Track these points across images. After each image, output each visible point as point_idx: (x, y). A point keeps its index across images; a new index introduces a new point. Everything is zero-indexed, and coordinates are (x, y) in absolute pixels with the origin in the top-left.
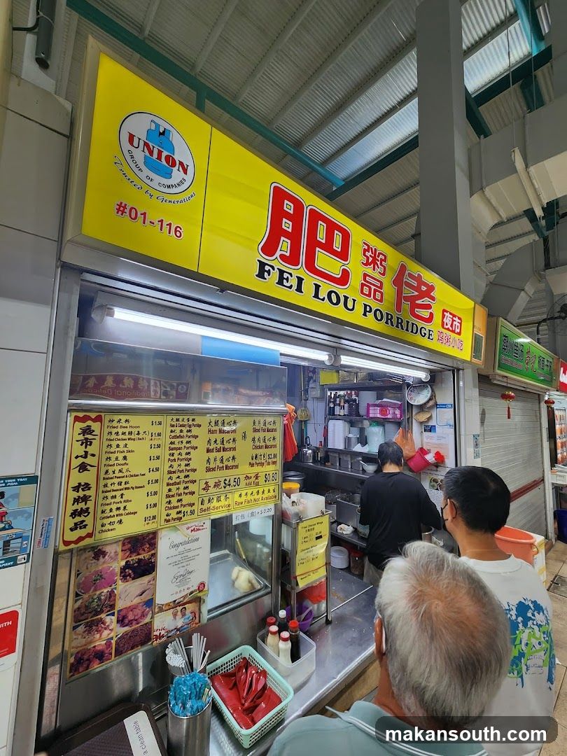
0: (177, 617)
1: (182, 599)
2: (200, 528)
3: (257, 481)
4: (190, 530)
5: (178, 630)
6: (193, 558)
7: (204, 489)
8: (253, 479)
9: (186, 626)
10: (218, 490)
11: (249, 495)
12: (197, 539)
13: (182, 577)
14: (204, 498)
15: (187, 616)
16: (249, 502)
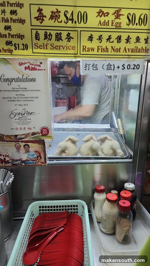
0: (20, 151)
1: (23, 136)
2: (36, 67)
3: (117, 21)
4: (24, 66)
5: (23, 162)
6: (31, 99)
7: (37, 18)
8: (111, 17)
9: (31, 161)
10: (57, 24)
11: (104, 40)
12: (33, 80)
13: (20, 116)
14: (39, 31)
15: (31, 153)
16: (103, 50)
